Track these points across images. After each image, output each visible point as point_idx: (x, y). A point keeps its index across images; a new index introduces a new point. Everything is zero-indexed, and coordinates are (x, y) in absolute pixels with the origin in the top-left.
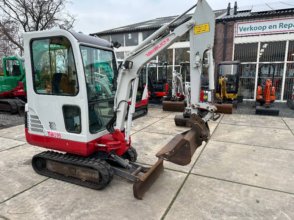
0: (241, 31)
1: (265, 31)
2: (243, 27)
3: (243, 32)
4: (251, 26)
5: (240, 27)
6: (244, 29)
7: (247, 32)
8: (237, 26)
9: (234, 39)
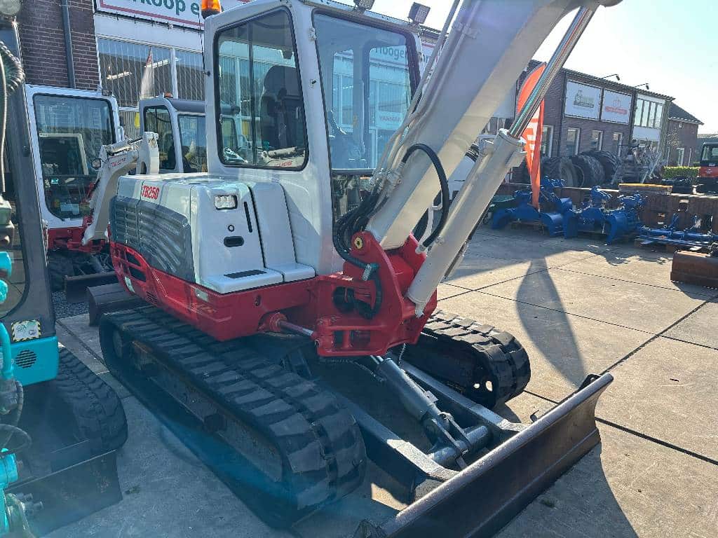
1: (183, 16)
9: (96, 17)
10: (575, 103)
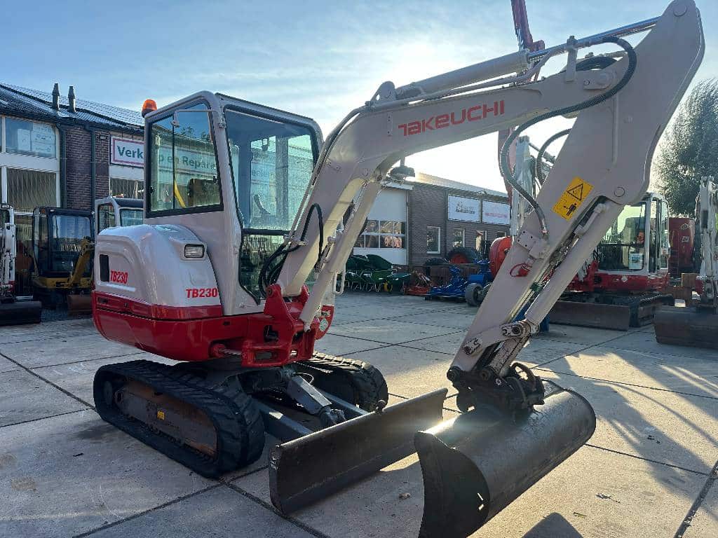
0: (121, 154)
2: (124, 148)
3: (124, 158)
4: (138, 150)
5: (119, 148)
6: (126, 153)
7: (131, 159)
8: (112, 144)
9: (111, 168)
10: (457, 211)
